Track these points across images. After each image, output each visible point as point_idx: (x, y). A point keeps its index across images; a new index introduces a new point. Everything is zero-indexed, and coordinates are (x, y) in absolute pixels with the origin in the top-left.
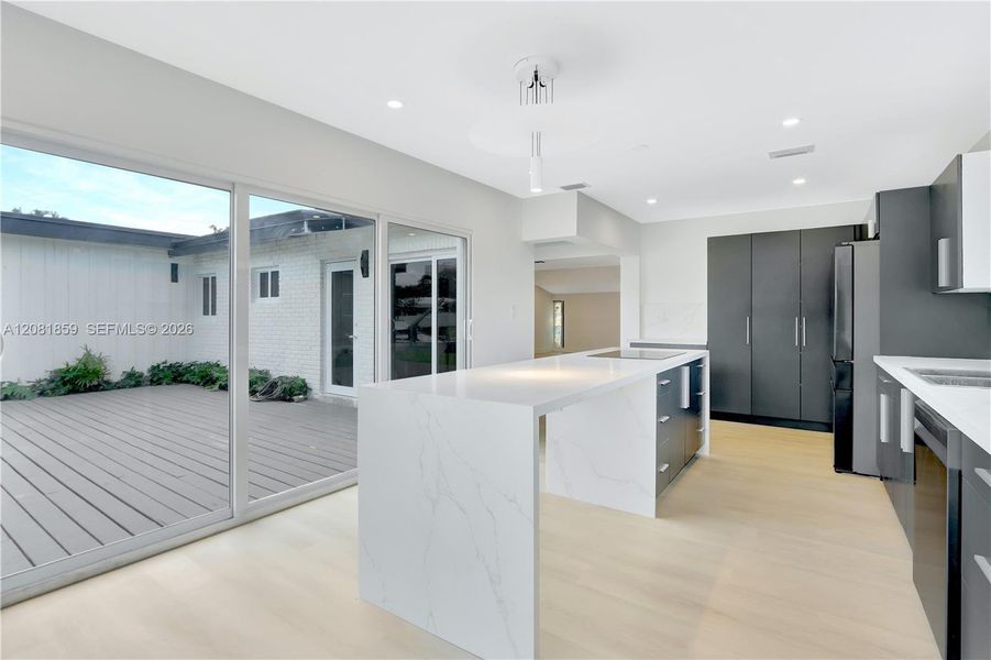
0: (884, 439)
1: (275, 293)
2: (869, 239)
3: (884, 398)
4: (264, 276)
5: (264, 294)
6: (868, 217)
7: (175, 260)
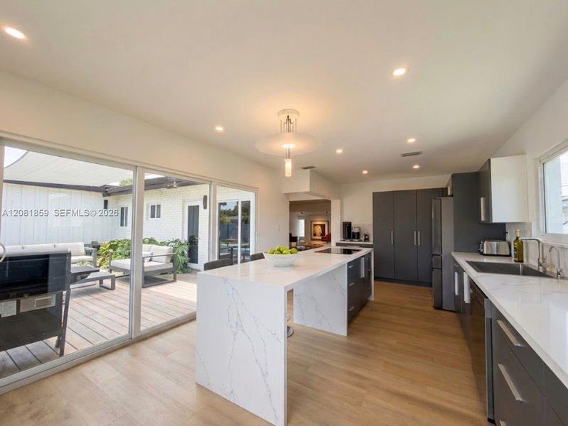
0: (457, 293)
1: (159, 217)
2: (448, 196)
3: (456, 274)
4: (153, 207)
5: (153, 216)
6: (448, 185)
7: (106, 198)
